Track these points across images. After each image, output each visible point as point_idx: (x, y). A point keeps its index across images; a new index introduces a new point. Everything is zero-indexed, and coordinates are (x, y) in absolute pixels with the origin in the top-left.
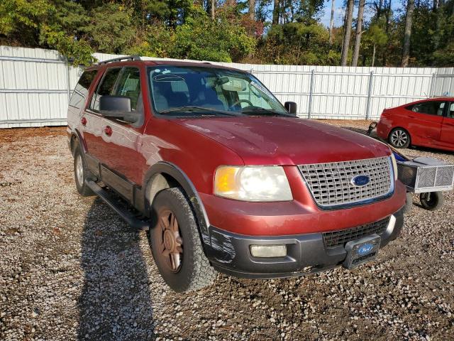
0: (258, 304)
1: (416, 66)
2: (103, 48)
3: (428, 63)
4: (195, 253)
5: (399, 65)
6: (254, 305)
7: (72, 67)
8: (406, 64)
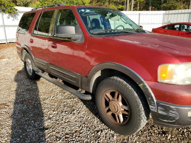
0: (169, 137)
1: (154, 10)
2: (19, 4)
3: (159, 9)
4: (141, 116)
5: (148, 10)
6: (169, 138)
7: (4, 14)
8: (151, 10)
